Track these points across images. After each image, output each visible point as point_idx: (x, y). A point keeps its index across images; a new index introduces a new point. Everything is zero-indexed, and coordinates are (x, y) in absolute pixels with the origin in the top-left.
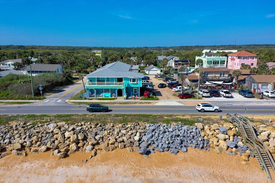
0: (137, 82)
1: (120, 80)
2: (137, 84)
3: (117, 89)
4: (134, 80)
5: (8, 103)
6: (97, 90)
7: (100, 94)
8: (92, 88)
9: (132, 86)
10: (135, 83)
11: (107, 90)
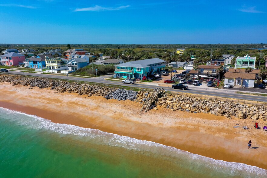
0: (140, 70)
1: (132, 68)
2: (140, 72)
3: (130, 74)
4: (138, 69)
5: (84, 77)
6: (120, 74)
7: (122, 76)
8: (118, 72)
9: (138, 73)
10: (139, 71)
11: (125, 75)
